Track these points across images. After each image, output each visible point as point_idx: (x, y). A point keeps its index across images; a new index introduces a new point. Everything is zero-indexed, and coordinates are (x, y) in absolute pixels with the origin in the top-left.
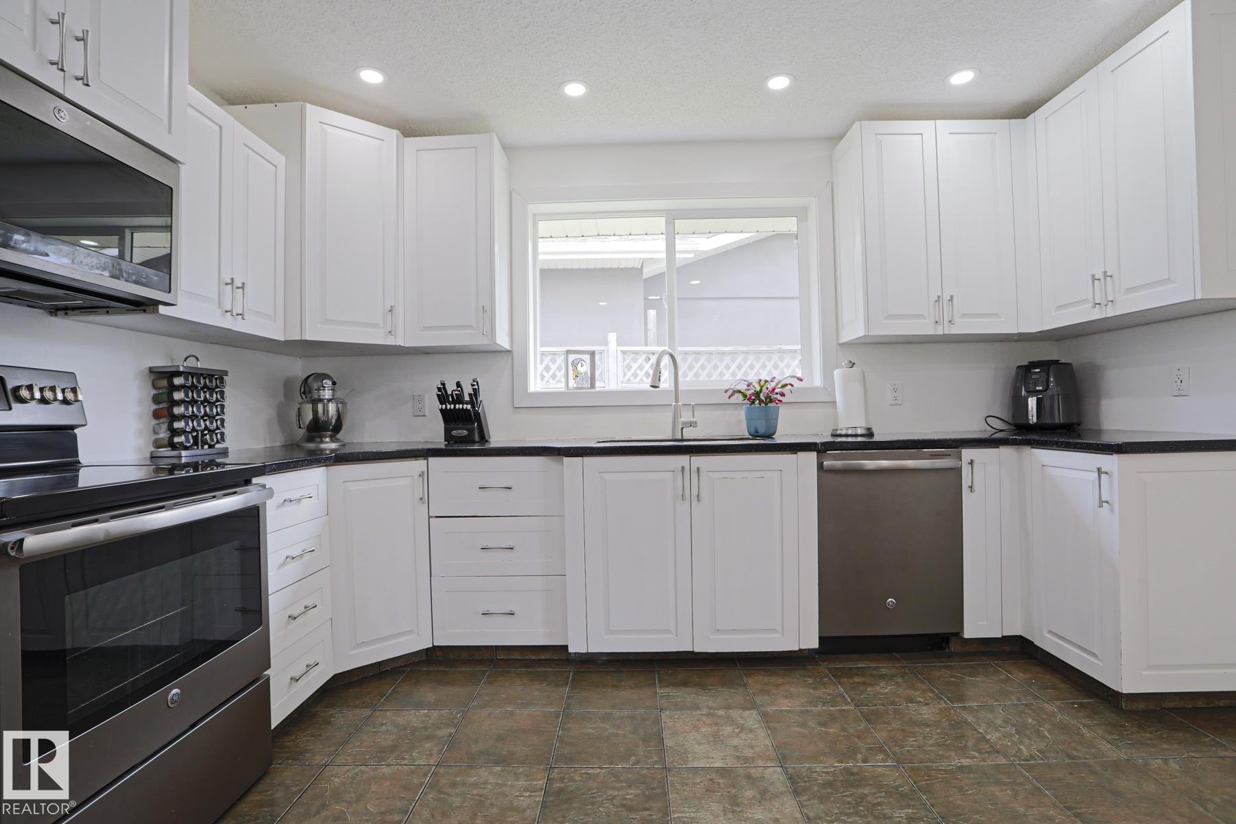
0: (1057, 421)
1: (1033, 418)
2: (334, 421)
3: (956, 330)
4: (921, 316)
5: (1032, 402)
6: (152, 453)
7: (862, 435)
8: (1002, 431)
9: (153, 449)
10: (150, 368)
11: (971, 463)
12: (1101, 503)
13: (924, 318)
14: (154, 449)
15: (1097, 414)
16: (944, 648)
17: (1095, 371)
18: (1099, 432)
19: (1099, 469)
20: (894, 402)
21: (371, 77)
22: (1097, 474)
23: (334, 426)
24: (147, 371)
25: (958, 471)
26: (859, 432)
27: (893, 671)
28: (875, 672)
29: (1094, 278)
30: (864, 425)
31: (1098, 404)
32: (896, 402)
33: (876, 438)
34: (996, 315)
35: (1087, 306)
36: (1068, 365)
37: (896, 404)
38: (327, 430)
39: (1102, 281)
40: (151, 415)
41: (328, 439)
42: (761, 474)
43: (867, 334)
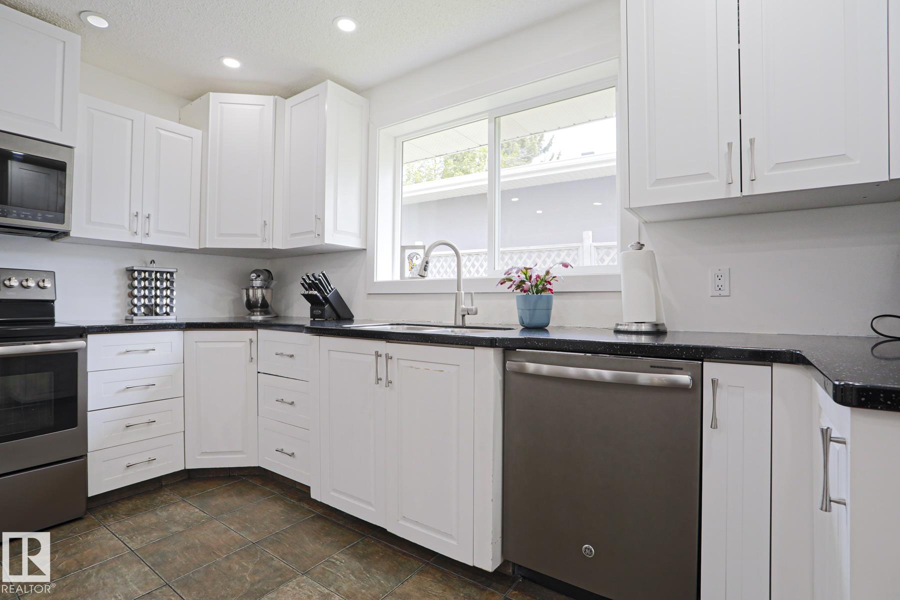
2: (260, 301)
4: (707, 175)
6: (126, 317)
7: (648, 334)
9: (127, 315)
10: (127, 268)
13: (711, 177)
14: (129, 315)
20: (717, 293)
21: (231, 63)
23: (261, 304)
24: (125, 270)
30: (653, 320)
32: (720, 292)
34: (842, 157)
37: (720, 296)
38: (256, 307)
40: (127, 295)
41: (258, 313)
42: (441, 367)
43: (628, 207)
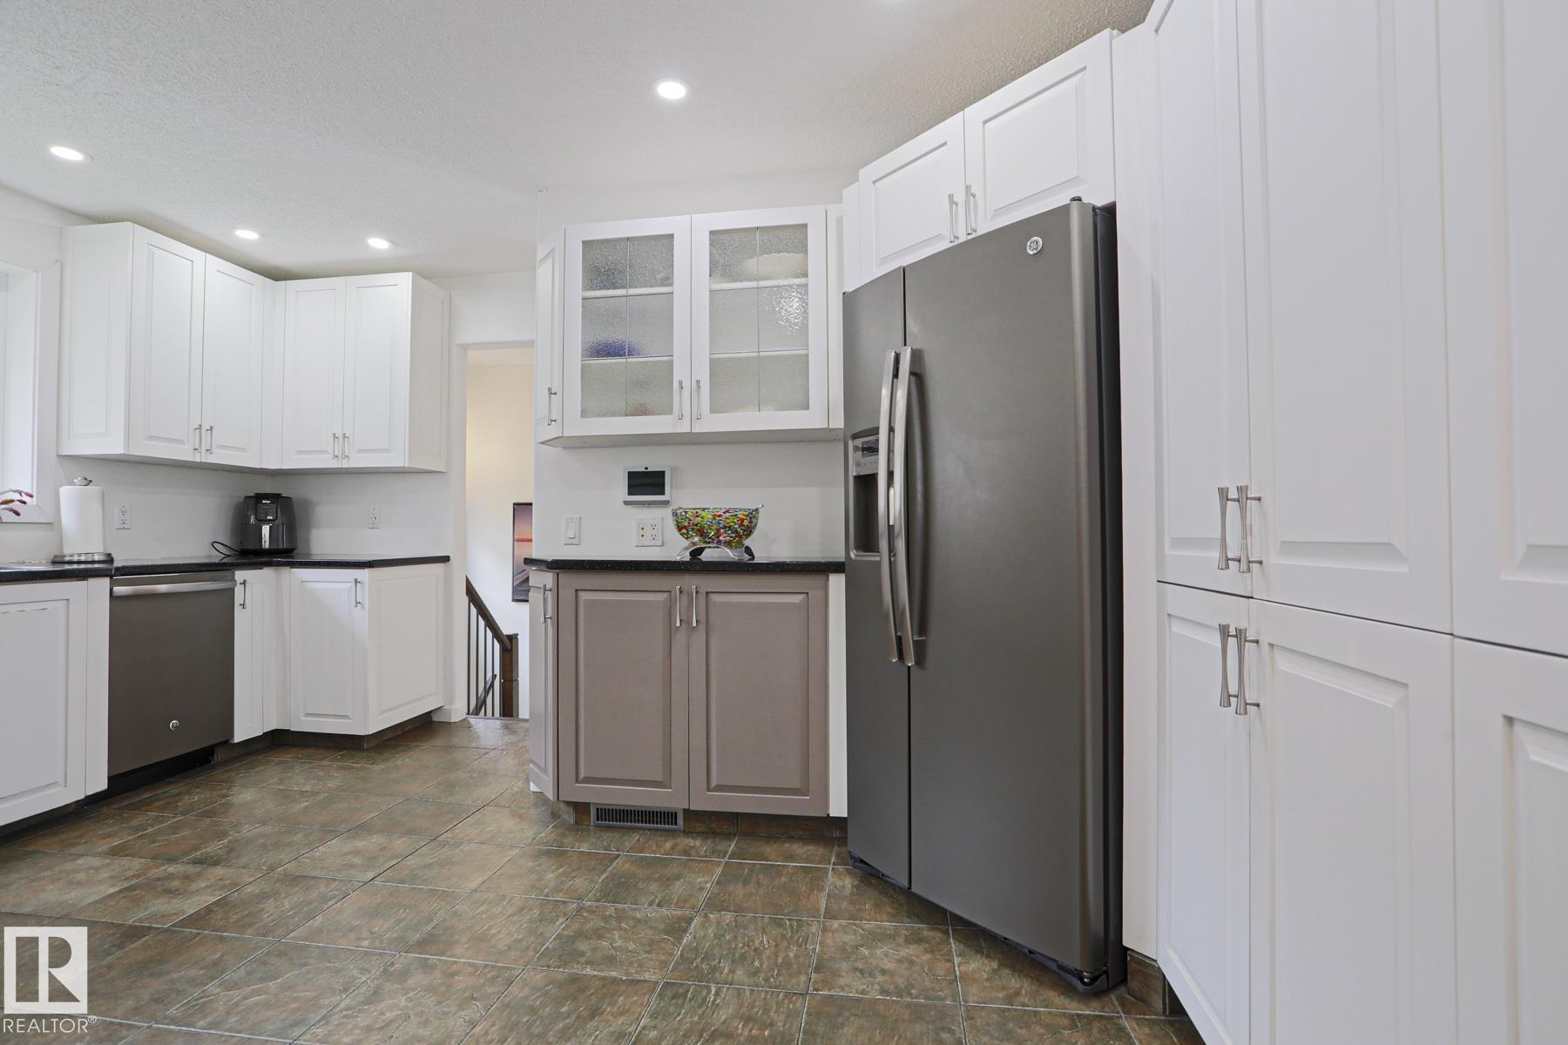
0: (281, 547)
1: (266, 544)
3: (212, 459)
4: (181, 442)
5: (266, 529)
7: (99, 562)
8: (229, 556)
11: (244, 583)
12: (357, 603)
13: (184, 444)
15: (308, 541)
16: (210, 761)
17: (307, 505)
18: (309, 555)
19: (356, 580)
20: (122, 526)
22: (354, 584)
25: (231, 591)
26: (96, 558)
27: (183, 789)
28: (167, 795)
29: (335, 436)
30: (102, 550)
31: (308, 532)
32: (124, 525)
33: (117, 564)
34: (243, 450)
35: (327, 456)
36: (289, 498)
37: (124, 528)
39: (341, 439)
43: (126, 453)
